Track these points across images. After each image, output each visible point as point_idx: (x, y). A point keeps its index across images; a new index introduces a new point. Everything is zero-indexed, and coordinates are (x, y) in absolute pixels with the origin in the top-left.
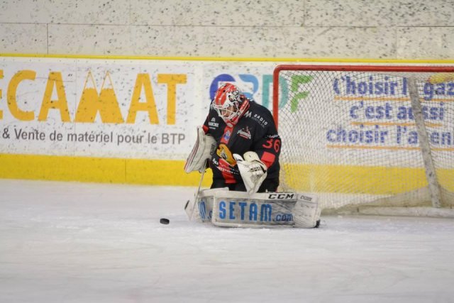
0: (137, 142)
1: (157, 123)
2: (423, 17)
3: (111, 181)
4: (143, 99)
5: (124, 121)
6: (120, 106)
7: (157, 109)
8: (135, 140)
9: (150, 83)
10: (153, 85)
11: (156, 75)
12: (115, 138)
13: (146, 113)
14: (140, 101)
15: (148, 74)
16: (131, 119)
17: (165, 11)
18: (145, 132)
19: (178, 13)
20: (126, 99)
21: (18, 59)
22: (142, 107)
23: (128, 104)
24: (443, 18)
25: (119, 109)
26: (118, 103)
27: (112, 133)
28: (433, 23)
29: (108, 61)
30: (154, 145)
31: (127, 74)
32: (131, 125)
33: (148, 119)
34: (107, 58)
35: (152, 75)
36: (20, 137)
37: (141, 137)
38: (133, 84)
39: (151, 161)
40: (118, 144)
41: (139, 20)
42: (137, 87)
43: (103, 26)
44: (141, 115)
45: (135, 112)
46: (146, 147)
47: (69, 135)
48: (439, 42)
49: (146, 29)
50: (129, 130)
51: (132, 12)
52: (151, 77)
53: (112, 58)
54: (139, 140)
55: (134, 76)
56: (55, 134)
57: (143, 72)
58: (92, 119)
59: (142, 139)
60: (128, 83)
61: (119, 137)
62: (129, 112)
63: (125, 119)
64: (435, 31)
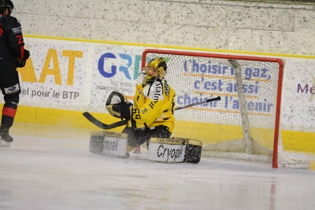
0: (46, 96)
1: (60, 84)
2: (248, 22)
4: (52, 66)
5: (37, 81)
6: (35, 70)
7: (61, 74)
8: (44, 95)
9: (57, 56)
10: (59, 57)
11: (61, 50)
12: (30, 92)
13: (53, 76)
14: (49, 68)
15: (56, 50)
16: (42, 80)
17: (70, 7)
18: (51, 89)
19: (80, 8)
20: (39, 66)
22: (51, 72)
23: (41, 69)
24: (261, 24)
25: (34, 73)
26: (33, 68)
27: (28, 89)
28: (254, 27)
30: (57, 99)
31: (41, 49)
32: (42, 84)
33: (54, 80)
34: (28, 37)
35: (59, 51)
37: (48, 93)
38: (45, 56)
39: (55, 110)
40: (32, 97)
41: (52, 12)
42: (48, 58)
43: (27, 14)
44: (50, 77)
45: (45, 75)
46: (51, 100)
48: (258, 40)
49: (56, 18)
50: (41, 87)
51: (47, 5)
53: (31, 37)
54: (47, 95)
55: (46, 50)
57: (52, 48)
59: (49, 94)
60: (41, 55)
61: (33, 92)
62: (41, 75)
63: (38, 80)
64: (255, 32)
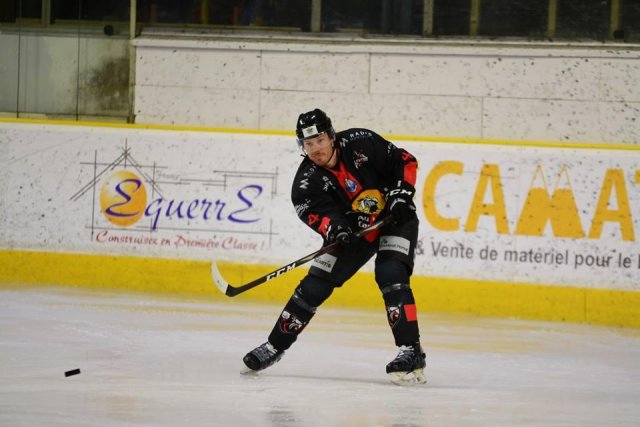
0: (603, 265)
1: (632, 240)
3: (564, 319)
4: (614, 205)
5: (584, 235)
6: (580, 214)
7: (633, 219)
8: (600, 262)
9: (623, 183)
10: (628, 186)
11: (633, 171)
12: (572, 259)
13: (617, 224)
14: (609, 208)
15: (621, 171)
16: (596, 232)
18: (614, 251)
20: (589, 205)
21: (440, 145)
22: (613, 216)
23: (592, 210)
25: (579, 219)
26: (577, 210)
27: (567, 252)
29: (565, 150)
30: (627, 271)
31: (592, 170)
32: (595, 241)
33: (619, 233)
34: (565, 146)
35: (628, 171)
36: (439, 254)
37: (609, 258)
38: (600, 183)
39: (623, 293)
40: (576, 267)
41: (612, 94)
42: (606, 189)
43: (559, 102)
44: (610, 227)
45: (601, 223)
46: (616, 272)
47: (506, 252)
49: (621, 106)
50: (592, 247)
51: (603, 82)
52: (625, 174)
53: (569, 147)
54: (606, 262)
55: (601, 172)
56: (487, 251)
57: (614, 167)
58: (539, 232)
59: (611, 260)
60: (592, 182)
61: (577, 257)
62: (593, 222)
63: (587, 233)
